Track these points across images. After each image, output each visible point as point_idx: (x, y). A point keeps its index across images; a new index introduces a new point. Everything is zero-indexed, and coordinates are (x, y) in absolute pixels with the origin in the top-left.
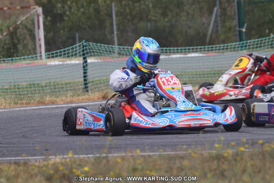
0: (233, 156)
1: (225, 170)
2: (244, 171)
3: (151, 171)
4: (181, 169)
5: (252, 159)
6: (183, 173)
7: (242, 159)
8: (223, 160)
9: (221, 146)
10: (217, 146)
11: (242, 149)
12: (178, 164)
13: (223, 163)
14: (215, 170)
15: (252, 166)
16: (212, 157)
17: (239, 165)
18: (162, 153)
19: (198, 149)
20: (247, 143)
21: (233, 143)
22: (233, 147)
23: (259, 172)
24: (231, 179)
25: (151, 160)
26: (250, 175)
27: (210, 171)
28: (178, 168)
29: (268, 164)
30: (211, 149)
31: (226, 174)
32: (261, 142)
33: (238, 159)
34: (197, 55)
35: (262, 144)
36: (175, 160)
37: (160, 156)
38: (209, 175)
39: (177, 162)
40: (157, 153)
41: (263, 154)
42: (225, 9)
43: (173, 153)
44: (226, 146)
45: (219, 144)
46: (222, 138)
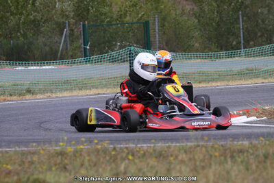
0: (74, 152)
1: (67, 164)
2: (82, 165)
3: (7, 164)
4: (32, 163)
5: (89, 155)
6: (33, 166)
7: (81, 155)
8: (65, 156)
9: (65, 144)
10: (61, 144)
11: (82, 147)
12: (29, 159)
13: (66, 158)
14: (59, 164)
15: (89, 160)
16: (57, 153)
17: (78, 159)
18: (18, 149)
19: (46, 146)
20: (86, 142)
21: (73, 142)
22: (74, 145)
23: (95, 165)
24: (71, 171)
25: (7, 155)
26: (87, 169)
27: (55, 165)
28: (29, 162)
29: (102, 159)
30: (57, 146)
31: (67, 167)
32: (96, 141)
33: (78, 155)
34: (47, 67)
35: (97, 144)
36: (27, 155)
37: (15, 151)
38: (54, 169)
39: (29, 157)
40: (13, 149)
41: (98, 151)
42: (72, 30)
43: (26, 149)
44: (68, 144)
45: (62, 142)
46: (66, 138)
